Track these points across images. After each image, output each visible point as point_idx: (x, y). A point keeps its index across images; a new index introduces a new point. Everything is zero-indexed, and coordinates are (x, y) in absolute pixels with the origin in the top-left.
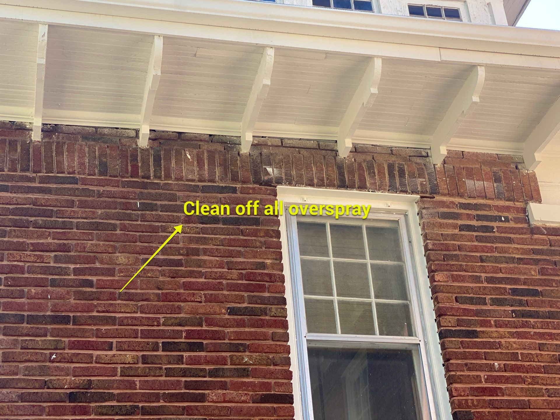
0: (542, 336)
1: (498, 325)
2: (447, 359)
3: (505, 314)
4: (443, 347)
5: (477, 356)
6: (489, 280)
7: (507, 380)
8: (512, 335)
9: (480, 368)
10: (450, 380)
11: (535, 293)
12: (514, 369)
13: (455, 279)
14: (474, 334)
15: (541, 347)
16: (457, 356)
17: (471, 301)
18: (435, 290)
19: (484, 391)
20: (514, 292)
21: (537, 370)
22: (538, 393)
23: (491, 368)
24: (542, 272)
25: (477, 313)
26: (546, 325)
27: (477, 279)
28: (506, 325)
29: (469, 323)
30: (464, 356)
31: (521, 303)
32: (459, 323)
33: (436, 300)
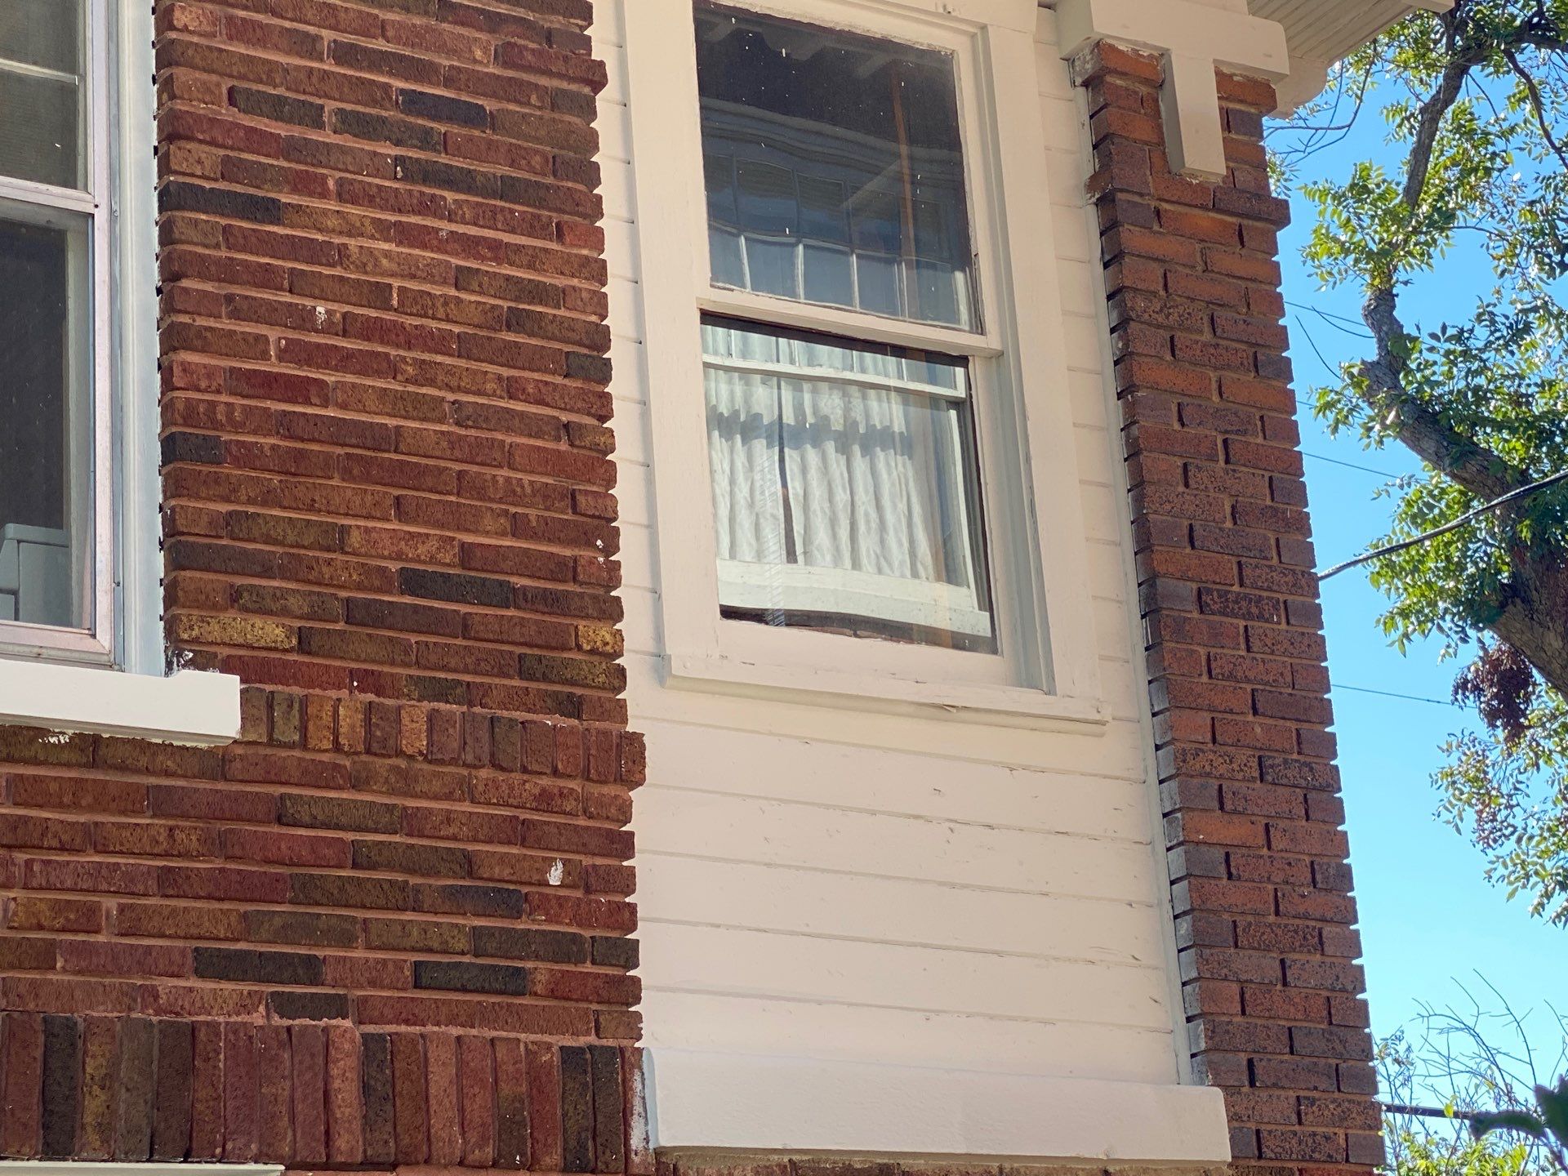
0: (470, 246)
1: (345, 194)
2: (172, 272)
3: (376, 165)
4: (167, 234)
5: (266, 278)
6: (344, 54)
7: (345, 361)
8: (383, 230)
9: (270, 314)
10: (173, 338)
11: (474, 116)
12: (371, 330)
13: (239, 31)
14: (271, 211)
15: (461, 279)
16: (204, 269)
17: (277, 108)
18: (167, 55)
19: (269, 384)
20: (413, 102)
21: (438, 343)
22: (427, 409)
23: (305, 319)
24: (507, 56)
25: (289, 149)
26: (490, 218)
27: (307, 46)
28: (369, 198)
29: (258, 175)
30: (228, 272)
31: (425, 140)
32: (230, 168)
33: (165, 85)
